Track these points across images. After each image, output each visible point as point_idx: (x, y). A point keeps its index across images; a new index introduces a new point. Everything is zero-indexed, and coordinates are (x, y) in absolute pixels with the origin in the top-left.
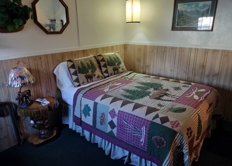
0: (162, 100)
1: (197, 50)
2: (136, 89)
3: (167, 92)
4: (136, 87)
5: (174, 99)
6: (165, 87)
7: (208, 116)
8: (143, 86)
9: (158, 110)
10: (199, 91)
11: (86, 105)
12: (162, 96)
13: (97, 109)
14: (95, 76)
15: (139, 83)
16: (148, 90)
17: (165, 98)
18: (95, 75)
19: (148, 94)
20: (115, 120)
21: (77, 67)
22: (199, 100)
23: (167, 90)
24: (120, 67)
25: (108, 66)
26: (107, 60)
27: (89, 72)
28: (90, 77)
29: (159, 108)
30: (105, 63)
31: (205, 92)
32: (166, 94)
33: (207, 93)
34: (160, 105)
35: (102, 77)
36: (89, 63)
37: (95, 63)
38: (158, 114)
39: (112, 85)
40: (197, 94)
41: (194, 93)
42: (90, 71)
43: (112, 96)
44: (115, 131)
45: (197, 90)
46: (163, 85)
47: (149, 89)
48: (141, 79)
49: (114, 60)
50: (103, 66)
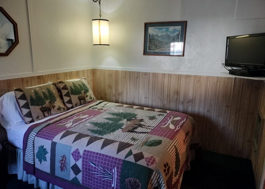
0: (136, 132)
1: (170, 76)
2: (106, 121)
3: (142, 123)
4: (107, 119)
5: (149, 131)
6: (139, 117)
7: (185, 147)
8: (115, 117)
9: (131, 145)
10: (175, 119)
11: (41, 146)
12: (136, 128)
13: (56, 151)
14: (55, 108)
15: (110, 113)
16: (121, 122)
17: (139, 129)
18: (55, 106)
19: (120, 126)
20: (80, 164)
21: (29, 98)
22: (175, 129)
23: (142, 120)
24: (88, 96)
25: (71, 94)
26: (71, 87)
27: (46, 104)
28: (47, 110)
29: (132, 143)
30: (69, 91)
31: (181, 120)
32: (141, 126)
33: (183, 121)
34: (133, 139)
35: (64, 109)
36: (46, 92)
37: (54, 91)
38: (131, 150)
39: (76, 118)
40: (172, 122)
41: (169, 122)
42: (47, 102)
43: (76, 133)
44: (80, 177)
45: (173, 119)
46: (137, 115)
47: (121, 120)
48: (113, 109)
49: (79, 88)
50: (66, 95)
